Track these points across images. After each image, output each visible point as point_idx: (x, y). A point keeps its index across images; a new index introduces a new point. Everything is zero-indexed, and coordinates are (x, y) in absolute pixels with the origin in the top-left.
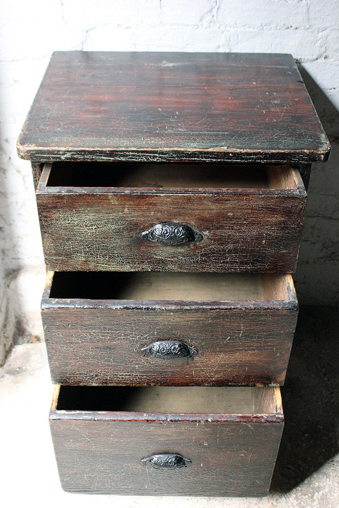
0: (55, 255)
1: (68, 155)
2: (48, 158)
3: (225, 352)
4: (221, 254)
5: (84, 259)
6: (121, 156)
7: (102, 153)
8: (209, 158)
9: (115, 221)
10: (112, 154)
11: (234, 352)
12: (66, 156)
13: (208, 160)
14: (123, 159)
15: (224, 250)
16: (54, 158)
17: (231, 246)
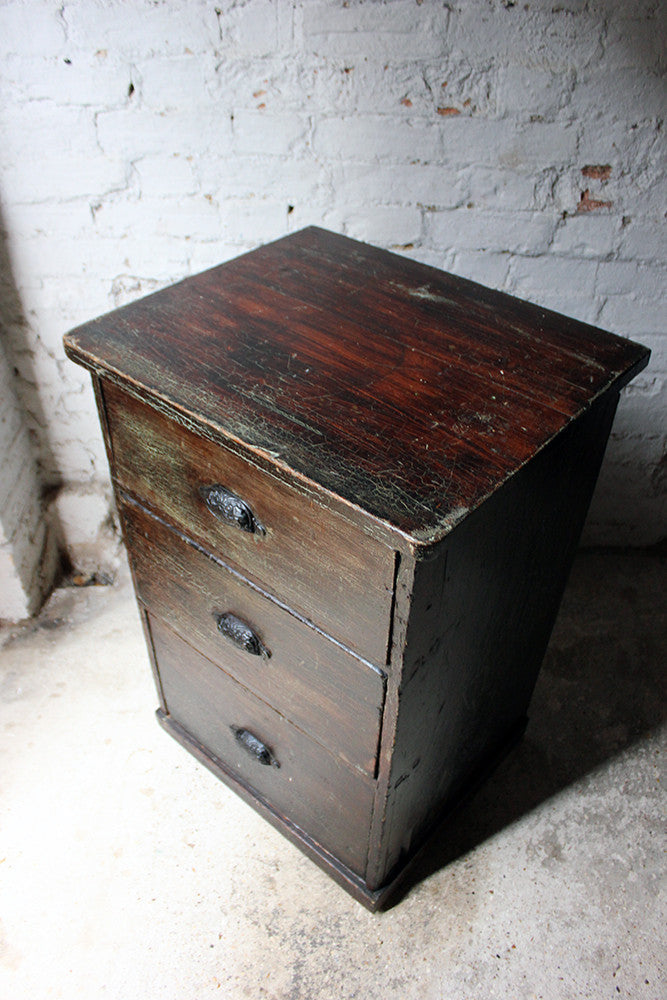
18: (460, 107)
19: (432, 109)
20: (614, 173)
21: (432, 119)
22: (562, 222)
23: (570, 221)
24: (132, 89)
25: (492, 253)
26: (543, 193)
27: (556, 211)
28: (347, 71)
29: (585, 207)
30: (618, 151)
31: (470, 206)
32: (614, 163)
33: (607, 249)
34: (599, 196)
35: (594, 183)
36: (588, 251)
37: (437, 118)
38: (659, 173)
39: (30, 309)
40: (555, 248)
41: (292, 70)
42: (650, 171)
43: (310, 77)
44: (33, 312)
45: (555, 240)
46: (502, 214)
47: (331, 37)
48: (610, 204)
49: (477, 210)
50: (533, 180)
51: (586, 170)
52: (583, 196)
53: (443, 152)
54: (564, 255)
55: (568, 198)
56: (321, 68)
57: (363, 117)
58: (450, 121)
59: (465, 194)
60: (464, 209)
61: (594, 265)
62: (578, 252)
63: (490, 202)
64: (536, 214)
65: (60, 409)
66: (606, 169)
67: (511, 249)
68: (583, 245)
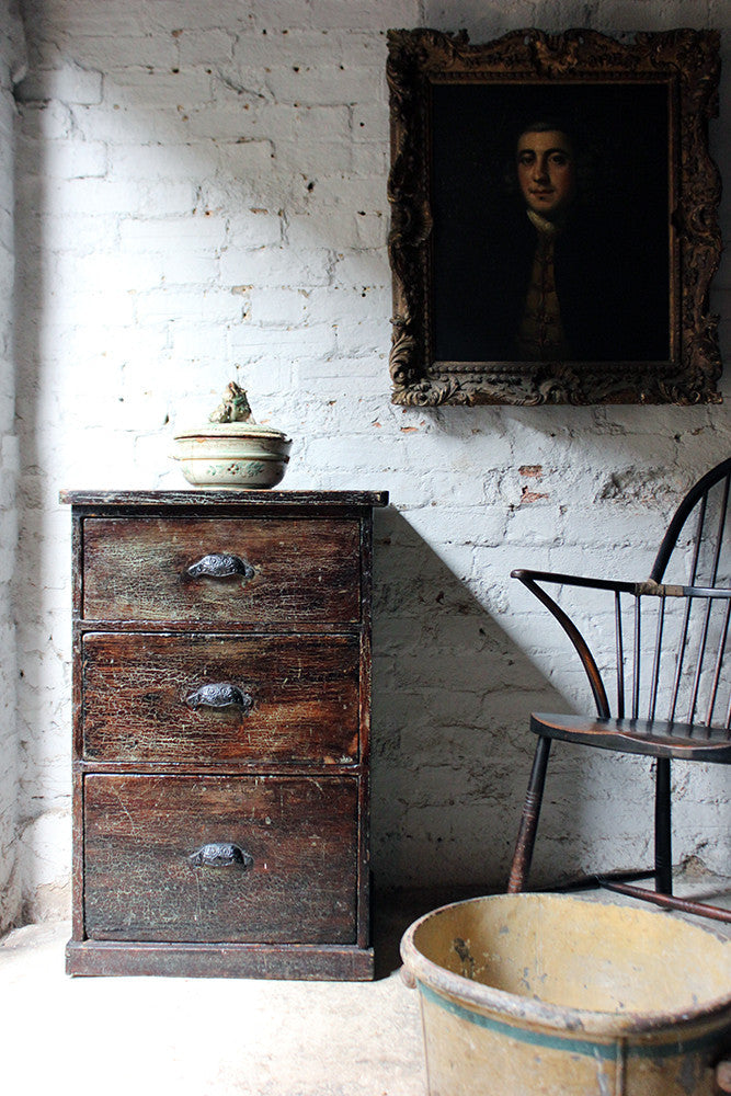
0: (98, 597)
1: (112, 497)
2: (90, 501)
3: (284, 702)
4: (276, 594)
5: (127, 603)
6: (167, 497)
7: (147, 494)
8: (258, 499)
9: (162, 553)
10: (158, 495)
11: (293, 702)
12: (110, 498)
13: (258, 502)
14: (169, 501)
15: (278, 590)
16: (97, 500)
17: (285, 585)
18: (418, 426)
19: (397, 429)
20: (545, 471)
21: (398, 437)
22: (511, 514)
23: (517, 513)
24: (167, 420)
25: (457, 545)
26: (492, 489)
27: (504, 504)
28: (331, 403)
29: (527, 499)
30: (544, 453)
31: (434, 504)
32: (543, 463)
33: (552, 536)
34: (537, 490)
35: (531, 481)
36: (538, 538)
37: (400, 435)
38: (580, 469)
39: (49, 609)
40: (509, 537)
41: (291, 403)
42: (573, 468)
43: (303, 409)
44: (50, 613)
45: (508, 529)
46: (461, 509)
47: (319, 381)
48: (546, 496)
49: (439, 508)
50: (482, 480)
51: (521, 469)
52: (523, 489)
53: (408, 461)
54: (517, 543)
55: (513, 495)
56: (312, 402)
57: (344, 436)
58: (411, 437)
59: (429, 494)
60: (429, 508)
61: (545, 551)
62: (528, 539)
63: (450, 500)
64: (488, 508)
65: (55, 719)
66: (538, 468)
67: (473, 540)
68: (532, 533)
